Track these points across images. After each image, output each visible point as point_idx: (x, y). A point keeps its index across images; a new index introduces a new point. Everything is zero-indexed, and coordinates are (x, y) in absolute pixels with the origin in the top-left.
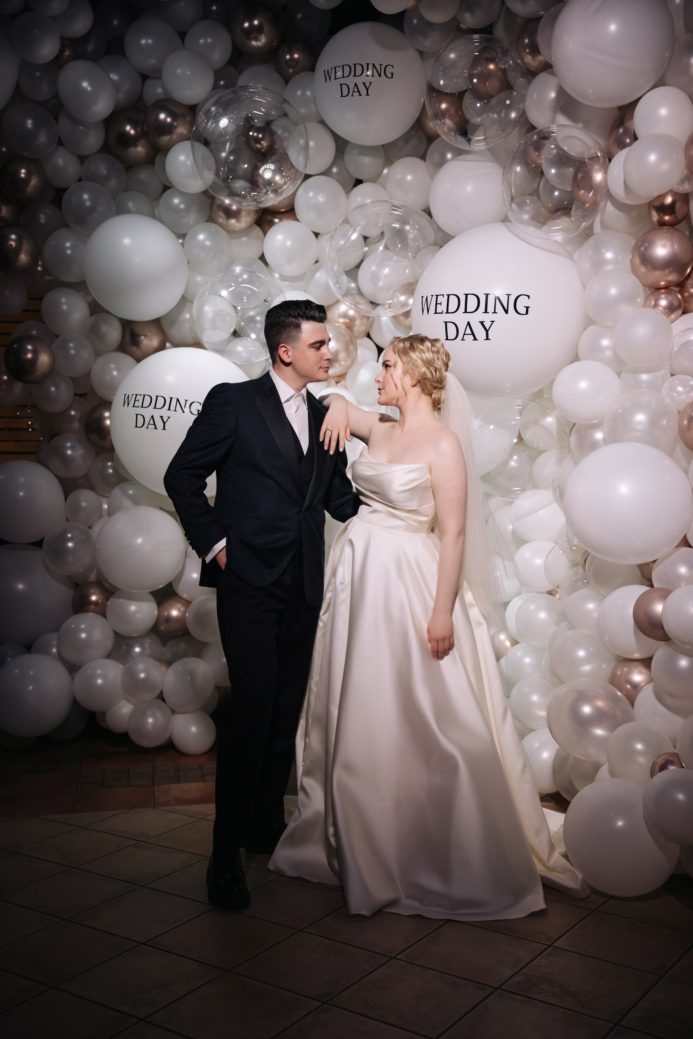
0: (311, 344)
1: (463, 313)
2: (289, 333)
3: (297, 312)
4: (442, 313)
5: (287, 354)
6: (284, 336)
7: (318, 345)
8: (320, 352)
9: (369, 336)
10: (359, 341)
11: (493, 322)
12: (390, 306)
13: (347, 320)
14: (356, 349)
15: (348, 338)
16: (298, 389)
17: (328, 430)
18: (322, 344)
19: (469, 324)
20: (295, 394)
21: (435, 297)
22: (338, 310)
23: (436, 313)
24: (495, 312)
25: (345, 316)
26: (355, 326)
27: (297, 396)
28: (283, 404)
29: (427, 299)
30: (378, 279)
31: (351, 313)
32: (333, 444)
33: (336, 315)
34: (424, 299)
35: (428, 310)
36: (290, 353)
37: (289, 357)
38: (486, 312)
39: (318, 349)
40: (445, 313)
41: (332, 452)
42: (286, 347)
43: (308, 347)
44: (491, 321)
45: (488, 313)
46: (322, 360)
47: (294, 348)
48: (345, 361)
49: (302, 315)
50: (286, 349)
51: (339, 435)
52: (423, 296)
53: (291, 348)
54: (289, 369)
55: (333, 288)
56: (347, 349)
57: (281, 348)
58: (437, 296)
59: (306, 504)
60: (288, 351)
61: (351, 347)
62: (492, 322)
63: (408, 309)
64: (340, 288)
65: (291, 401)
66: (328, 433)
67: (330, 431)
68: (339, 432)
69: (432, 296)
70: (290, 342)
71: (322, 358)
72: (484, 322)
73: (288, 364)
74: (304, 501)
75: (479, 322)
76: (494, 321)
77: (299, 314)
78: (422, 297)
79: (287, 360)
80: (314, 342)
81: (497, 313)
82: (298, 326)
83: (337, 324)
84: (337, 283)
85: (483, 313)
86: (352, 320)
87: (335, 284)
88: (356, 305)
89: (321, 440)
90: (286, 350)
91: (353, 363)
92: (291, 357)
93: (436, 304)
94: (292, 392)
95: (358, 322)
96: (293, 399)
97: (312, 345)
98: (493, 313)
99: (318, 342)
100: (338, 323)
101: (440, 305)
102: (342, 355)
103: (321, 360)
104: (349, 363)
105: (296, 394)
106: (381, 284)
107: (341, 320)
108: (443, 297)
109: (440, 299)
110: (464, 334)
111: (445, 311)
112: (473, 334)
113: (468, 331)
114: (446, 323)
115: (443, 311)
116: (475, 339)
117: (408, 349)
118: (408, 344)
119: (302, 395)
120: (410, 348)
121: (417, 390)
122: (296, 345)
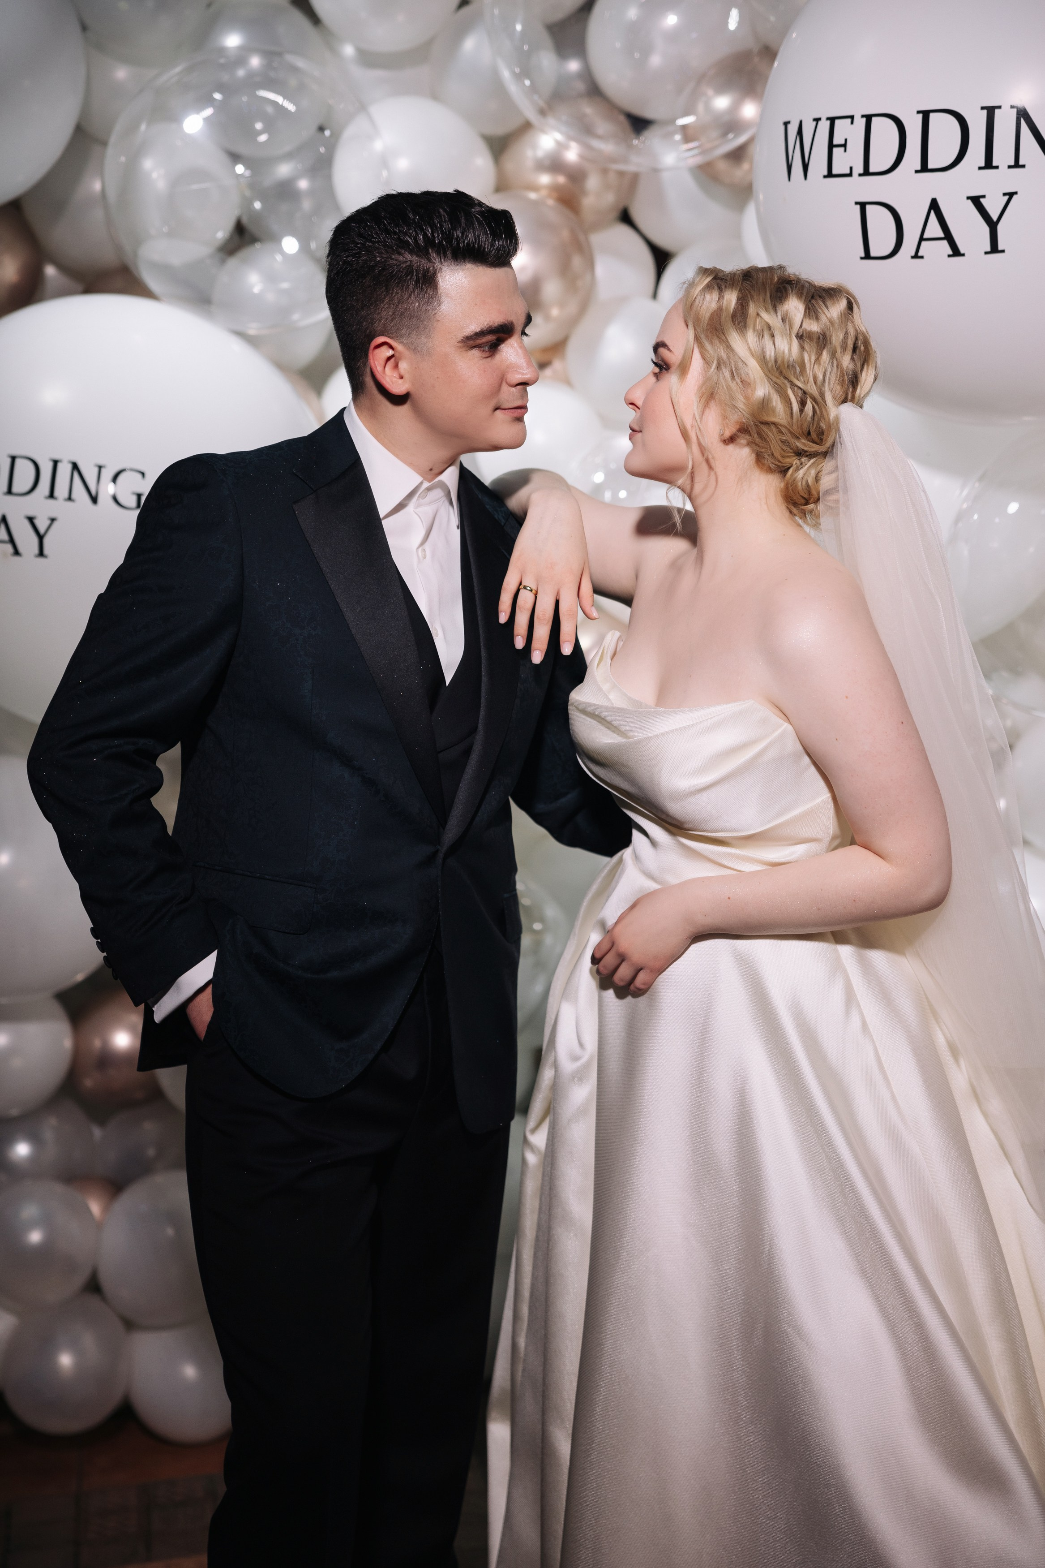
0: (468, 339)
1: (917, 172)
2: (399, 302)
3: (425, 235)
4: (850, 175)
5: (396, 366)
6: (386, 312)
7: (491, 338)
8: (498, 357)
9: (626, 218)
10: (597, 239)
11: (1011, 195)
12: (688, 134)
13: (561, 179)
14: (590, 264)
15: (565, 234)
16: (431, 470)
17: (525, 588)
18: (502, 335)
19: (934, 205)
20: (421, 483)
21: (824, 125)
22: (534, 147)
23: (830, 174)
24: (1017, 165)
25: (555, 165)
26: (583, 192)
27: (429, 489)
28: (383, 522)
29: (800, 132)
30: (647, 51)
31: (572, 155)
32: (542, 633)
33: (529, 163)
34: (793, 130)
35: (805, 167)
36: (403, 366)
37: (401, 377)
38: (989, 164)
39: (493, 348)
40: (860, 175)
41: (537, 657)
42: (391, 347)
43: (461, 348)
44: (1005, 194)
45: (997, 167)
46: (504, 384)
47: (415, 350)
48: (562, 305)
49: (440, 243)
50: (391, 352)
51: (557, 602)
52: (789, 122)
53: (409, 349)
54: (404, 410)
55: (513, 88)
56: (564, 269)
57: (377, 351)
58: (832, 120)
59: (451, 833)
60: (400, 359)
61: (577, 261)
62: (1007, 197)
63: (742, 139)
64: (534, 89)
65: (411, 508)
66: (526, 599)
67: (531, 591)
68: (558, 594)
69: (817, 120)
70: (403, 332)
71: (502, 379)
72: (984, 197)
73: (399, 400)
74: (443, 822)
75: (968, 198)
76: (1016, 193)
77: (430, 242)
78: (786, 124)
79: (398, 387)
80: (478, 330)
81: (1023, 166)
82: (428, 281)
83: (533, 196)
84: (525, 71)
85: (980, 168)
86: (576, 176)
87: (518, 77)
88: (584, 130)
89: (503, 618)
90: (393, 356)
91: (584, 307)
92: (406, 376)
93: (831, 146)
94: (411, 479)
95: (593, 183)
96: (415, 499)
97: (472, 342)
98: (1010, 167)
99: (491, 331)
100: (535, 188)
101: (843, 149)
102: (551, 289)
103: (500, 385)
104: (572, 308)
105: (426, 484)
106: (655, 60)
107: (545, 179)
108: (852, 123)
109: (842, 130)
110: (922, 239)
111: (859, 168)
112: (948, 236)
113: (934, 228)
114: (863, 206)
115: (851, 168)
116: (956, 252)
117: (729, 319)
118: (731, 298)
119: (443, 486)
120: (734, 317)
121: (742, 454)
122: (423, 339)
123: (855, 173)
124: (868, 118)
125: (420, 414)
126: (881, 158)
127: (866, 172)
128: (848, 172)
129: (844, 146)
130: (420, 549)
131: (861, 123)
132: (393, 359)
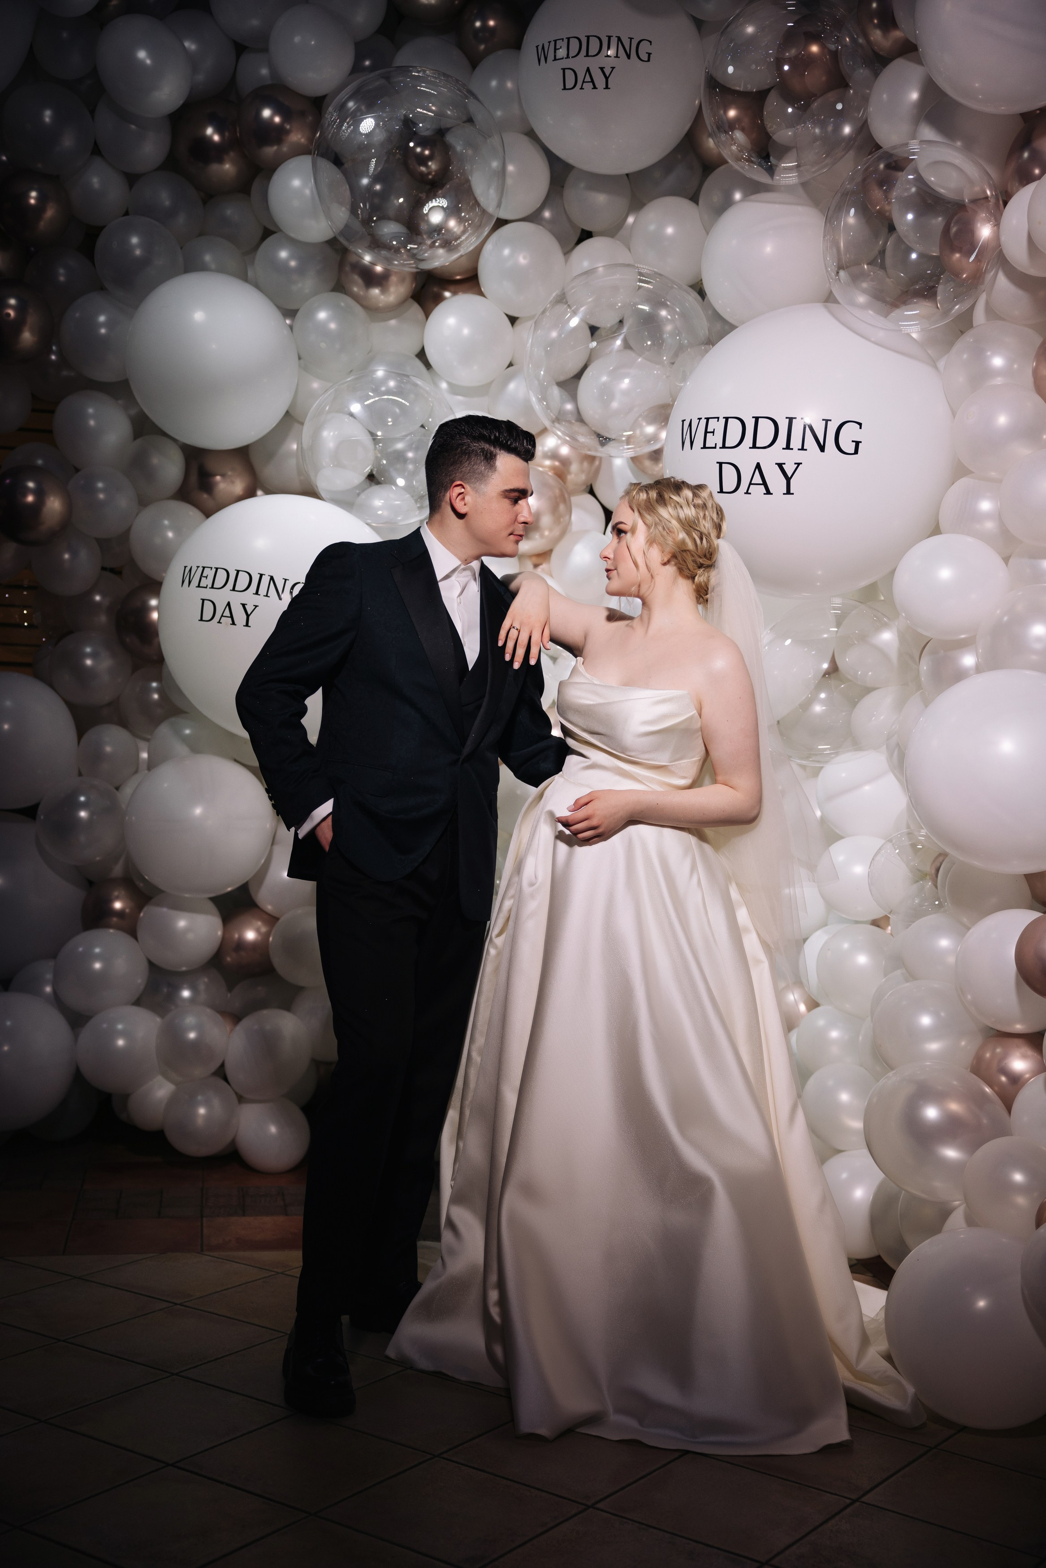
0: (505, 492)
1: (750, 448)
4: (715, 448)
5: (463, 499)
6: (465, 468)
7: (516, 495)
8: (516, 506)
9: (591, 492)
10: (575, 499)
11: (799, 464)
12: (629, 441)
13: (557, 463)
14: (570, 512)
16: (466, 561)
17: (514, 627)
18: (519, 495)
19: (758, 466)
20: (461, 566)
21: (704, 421)
23: (704, 446)
25: (555, 455)
26: (569, 472)
27: (464, 569)
28: (439, 582)
29: (691, 423)
30: (612, 397)
31: (564, 450)
32: (520, 652)
34: (686, 425)
35: (692, 441)
36: (467, 499)
37: (465, 505)
38: (788, 447)
39: (515, 501)
40: (720, 447)
41: (516, 666)
42: (462, 488)
44: (795, 464)
47: (475, 491)
48: (550, 531)
49: (501, 442)
50: (462, 491)
51: (530, 637)
52: (684, 422)
53: (472, 490)
54: (462, 523)
56: (555, 511)
57: (455, 488)
58: (708, 419)
59: (467, 750)
60: (466, 495)
61: (562, 507)
62: (797, 465)
65: (454, 577)
66: (513, 633)
67: (517, 631)
68: (531, 634)
69: (700, 418)
70: (471, 481)
71: (516, 519)
72: (784, 464)
73: (461, 516)
74: (463, 744)
75: (776, 463)
76: (801, 463)
77: (496, 440)
79: (462, 509)
80: (511, 488)
81: (806, 450)
84: (543, 397)
85: (783, 449)
86: (565, 462)
87: (539, 400)
89: (500, 643)
92: (468, 505)
93: (706, 432)
94: (455, 562)
95: (574, 467)
96: (457, 573)
97: (506, 494)
99: (515, 491)
101: (712, 434)
103: (513, 521)
104: (556, 534)
105: (463, 567)
106: (615, 404)
108: (718, 421)
109: (713, 424)
110: (750, 484)
111: (720, 444)
112: (765, 483)
113: (757, 479)
114: (721, 464)
115: (716, 444)
116: (768, 492)
117: (655, 502)
118: (653, 494)
119: (472, 570)
120: (657, 501)
121: (671, 569)
122: (482, 486)
123: (718, 447)
124: (727, 419)
125: (469, 528)
126: (732, 440)
127: (724, 447)
128: (714, 446)
129: (713, 432)
130: (458, 598)
131: (722, 421)
132: (462, 495)
